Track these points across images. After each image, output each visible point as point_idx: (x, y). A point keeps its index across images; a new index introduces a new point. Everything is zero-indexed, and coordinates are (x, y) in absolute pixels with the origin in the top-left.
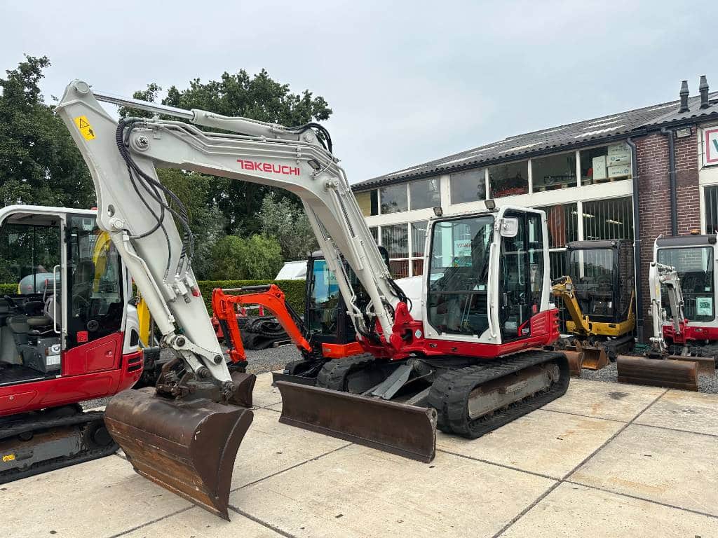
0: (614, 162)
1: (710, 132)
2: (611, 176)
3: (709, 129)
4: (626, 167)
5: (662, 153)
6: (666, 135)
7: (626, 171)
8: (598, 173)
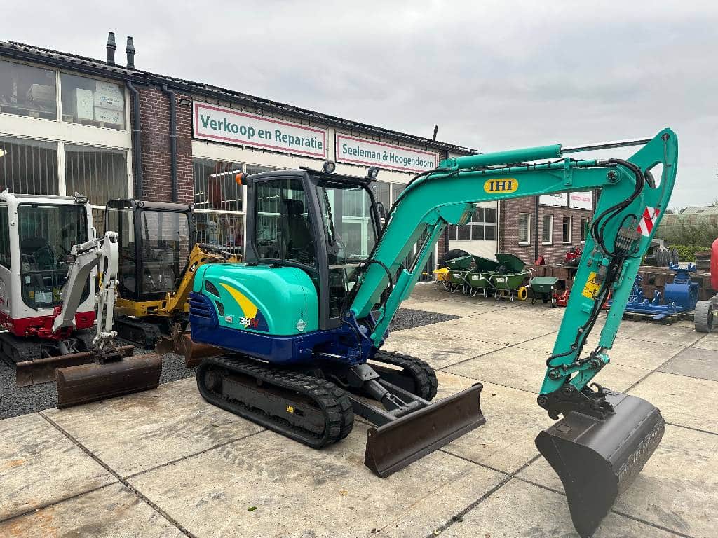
0: (105, 103)
1: (200, 106)
2: (98, 119)
3: (199, 103)
4: (115, 114)
5: (163, 111)
6: (169, 95)
7: (116, 119)
8: (84, 110)
